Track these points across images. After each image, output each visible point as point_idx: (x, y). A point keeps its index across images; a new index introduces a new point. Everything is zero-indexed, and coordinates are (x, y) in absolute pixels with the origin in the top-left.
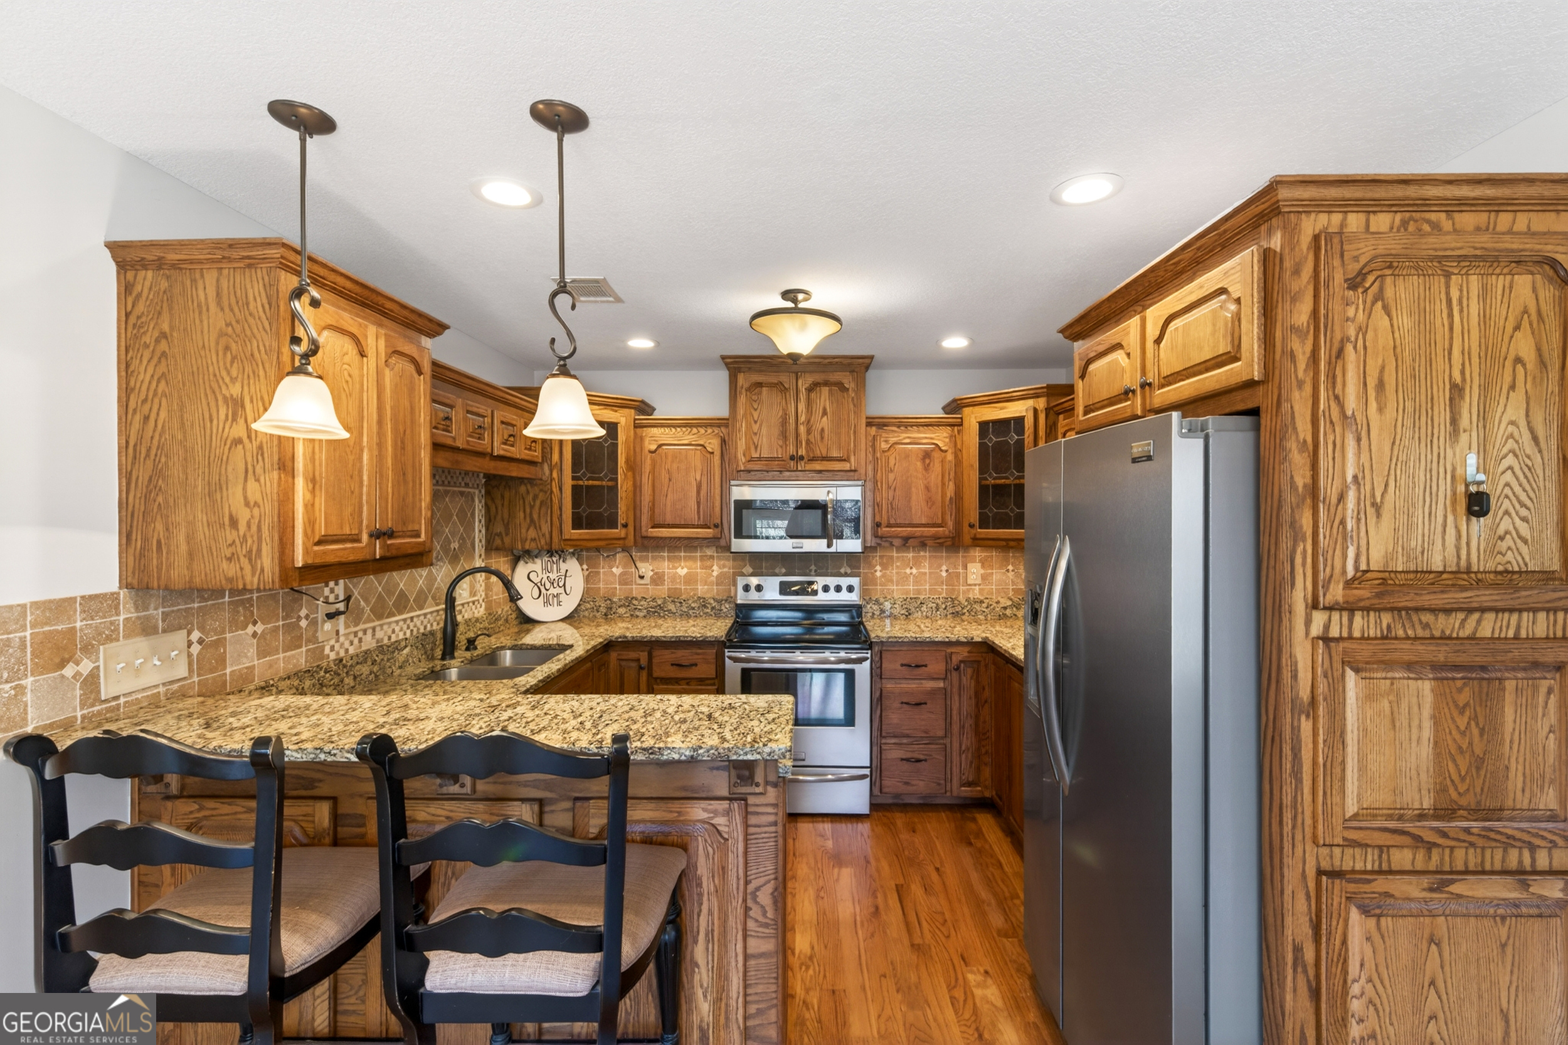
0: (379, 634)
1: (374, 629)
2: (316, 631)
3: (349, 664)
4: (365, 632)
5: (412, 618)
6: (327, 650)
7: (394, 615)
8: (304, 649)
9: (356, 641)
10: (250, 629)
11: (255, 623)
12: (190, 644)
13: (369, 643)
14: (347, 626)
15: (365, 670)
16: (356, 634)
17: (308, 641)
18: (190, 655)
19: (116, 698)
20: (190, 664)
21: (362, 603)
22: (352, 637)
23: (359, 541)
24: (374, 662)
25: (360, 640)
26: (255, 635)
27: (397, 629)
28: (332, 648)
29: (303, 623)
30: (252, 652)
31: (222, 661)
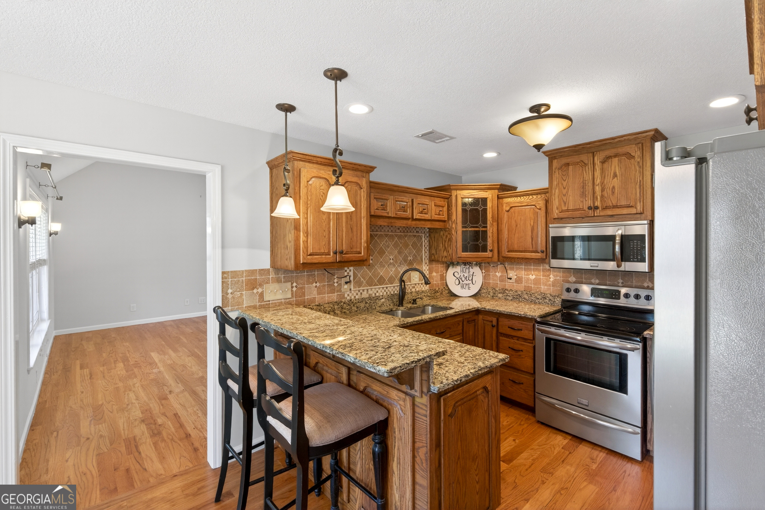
0: (370, 292)
1: (368, 290)
2: (341, 288)
3: (354, 302)
4: (363, 290)
5: (387, 288)
6: (346, 296)
7: (377, 285)
8: (336, 294)
9: (359, 293)
10: (314, 284)
11: (316, 283)
12: (292, 287)
13: (365, 295)
14: (354, 287)
15: (362, 305)
16: (359, 291)
17: (337, 291)
18: (292, 291)
19: (269, 301)
20: (292, 294)
21: (362, 279)
22: (357, 292)
23: (330, 255)
24: (366, 303)
25: (361, 294)
26: (316, 287)
27: (379, 291)
28: (348, 295)
29: (336, 285)
30: (315, 292)
31: (304, 294)
